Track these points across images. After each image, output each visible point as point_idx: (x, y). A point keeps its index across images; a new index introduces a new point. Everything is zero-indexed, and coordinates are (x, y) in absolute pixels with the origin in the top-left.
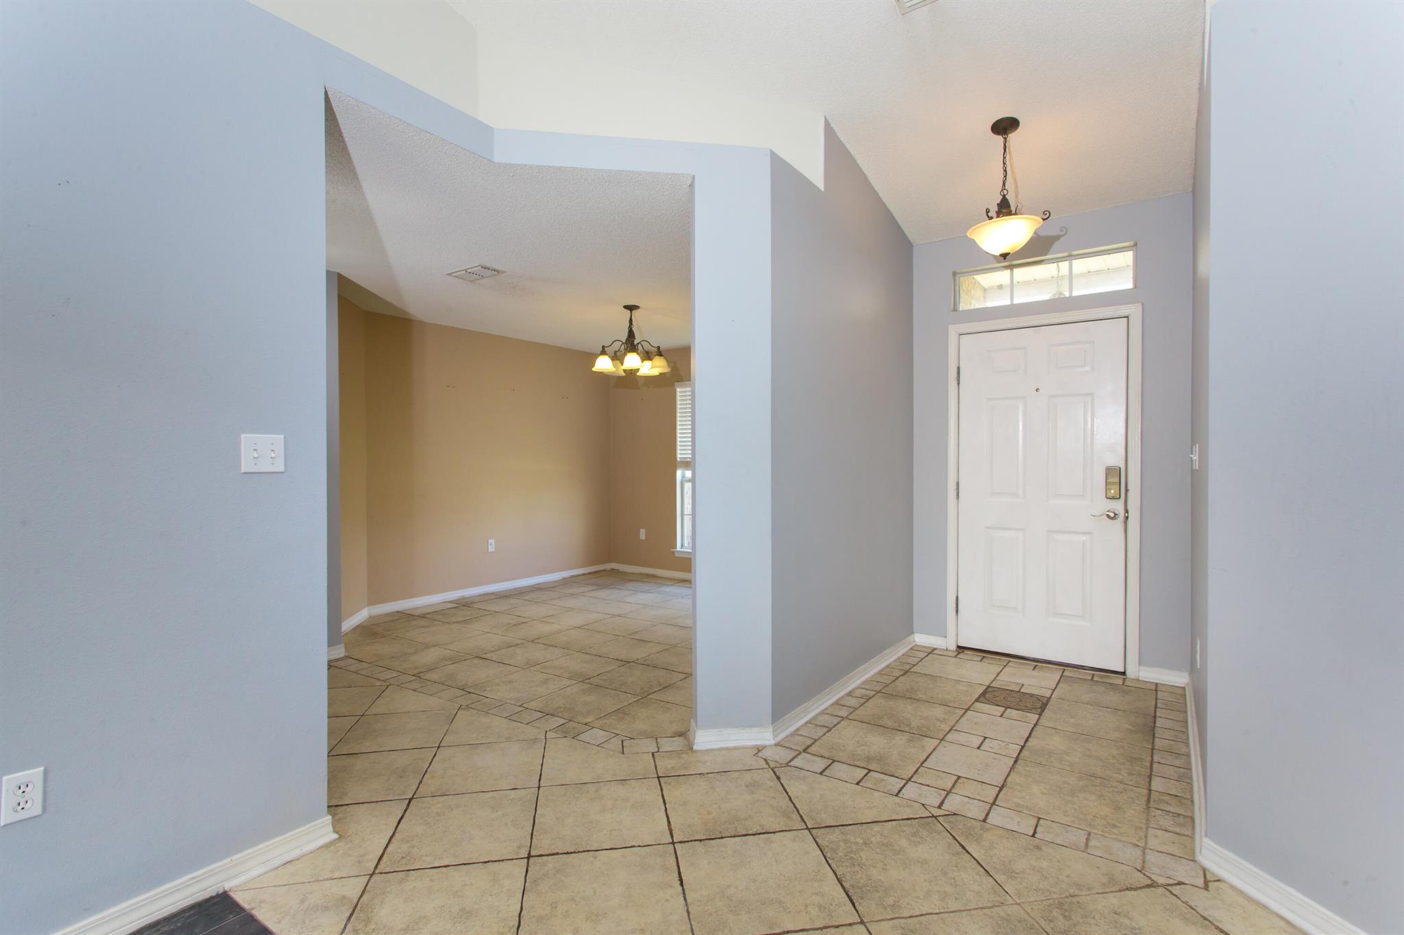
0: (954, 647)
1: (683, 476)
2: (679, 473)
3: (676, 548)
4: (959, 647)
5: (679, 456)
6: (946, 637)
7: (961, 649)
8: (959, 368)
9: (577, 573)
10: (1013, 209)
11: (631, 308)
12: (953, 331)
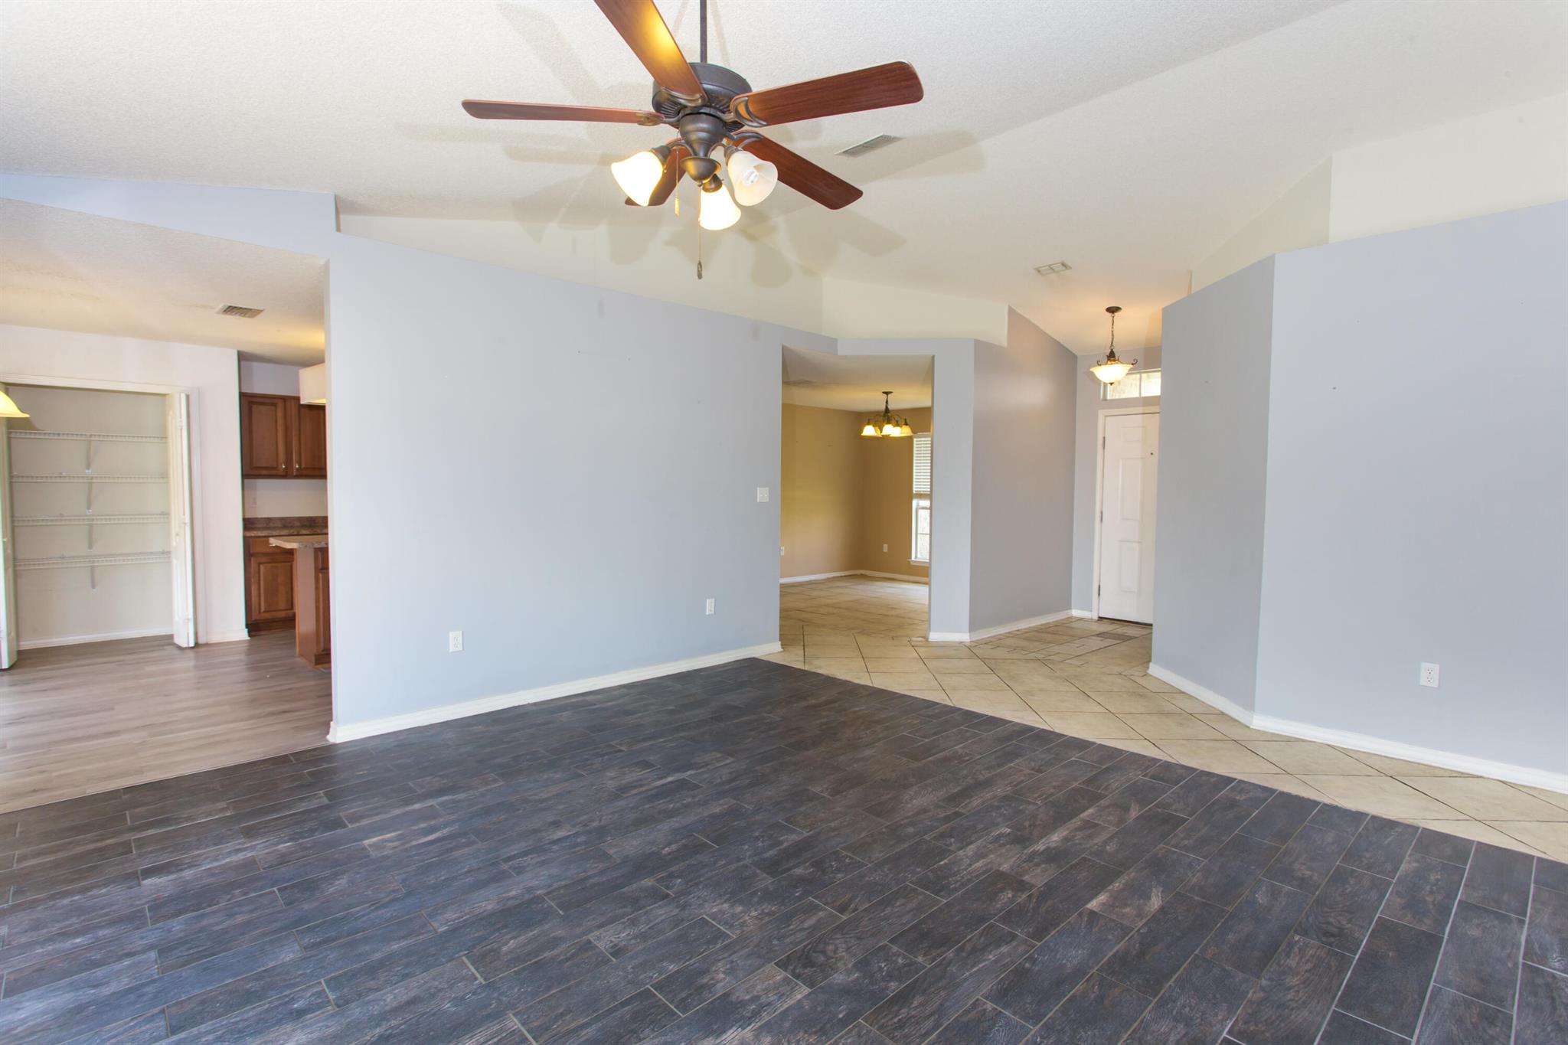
0: (1096, 618)
1: (918, 505)
2: (915, 502)
3: (911, 558)
4: (1100, 617)
5: (914, 490)
6: (1091, 611)
7: (1101, 618)
8: (1104, 438)
9: (839, 575)
10: (1116, 357)
11: (887, 393)
12: (1101, 413)
